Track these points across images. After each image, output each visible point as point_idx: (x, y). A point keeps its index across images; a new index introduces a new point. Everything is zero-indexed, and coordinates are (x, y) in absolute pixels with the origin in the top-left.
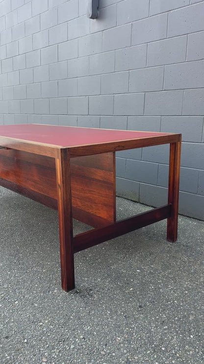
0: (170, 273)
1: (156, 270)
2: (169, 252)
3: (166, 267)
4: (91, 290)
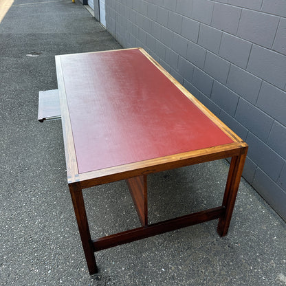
1: (180, 275)
2: (208, 251)
4: (110, 280)
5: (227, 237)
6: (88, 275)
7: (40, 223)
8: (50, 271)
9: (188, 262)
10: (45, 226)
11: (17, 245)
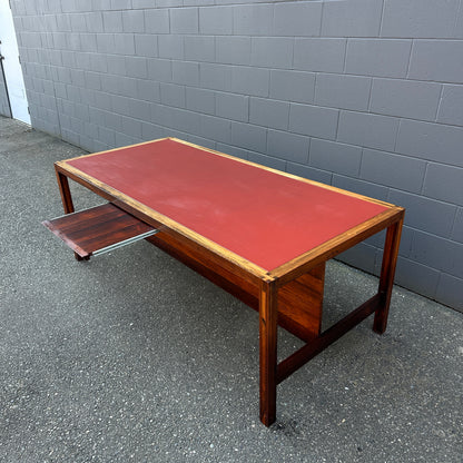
0: (385, 392)
1: (368, 386)
2: (379, 352)
3: (379, 381)
4: (295, 423)
5: (387, 332)
6: (265, 429)
7: (148, 397)
8: (212, 446)
9: (366, 371)
10: (159, 399)
11: (139, 435)
